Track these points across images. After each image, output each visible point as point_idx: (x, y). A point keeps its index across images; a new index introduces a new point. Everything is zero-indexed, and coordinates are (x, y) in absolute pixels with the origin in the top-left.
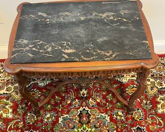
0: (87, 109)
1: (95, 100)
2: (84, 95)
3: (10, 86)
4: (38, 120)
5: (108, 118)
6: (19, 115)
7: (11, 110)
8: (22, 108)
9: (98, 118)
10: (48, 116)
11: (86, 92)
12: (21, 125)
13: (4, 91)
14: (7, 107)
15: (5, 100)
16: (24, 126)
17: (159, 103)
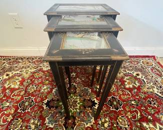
0: (74, 84)
1: (81, 79)
2: (73, 76)
3: (24, 69)
4: (36, 90)
5: (90, 90)
6: (24, 86)
7: (18, 83)
8: (27, 82)
9: (83, 90)
10: (45, 87)
11: (75, 74)
12: (22, 93)
13: (18, 72)
14: (17, 81)
15: (17, 77)
16: (25, 94)
17: (126, 81)
